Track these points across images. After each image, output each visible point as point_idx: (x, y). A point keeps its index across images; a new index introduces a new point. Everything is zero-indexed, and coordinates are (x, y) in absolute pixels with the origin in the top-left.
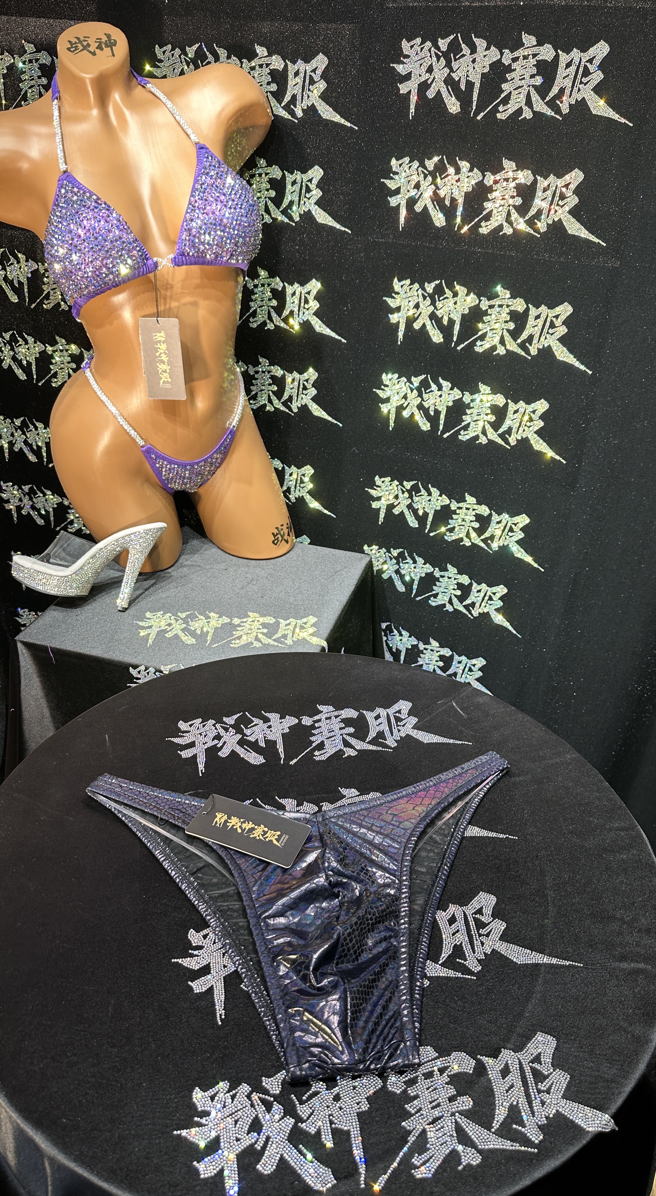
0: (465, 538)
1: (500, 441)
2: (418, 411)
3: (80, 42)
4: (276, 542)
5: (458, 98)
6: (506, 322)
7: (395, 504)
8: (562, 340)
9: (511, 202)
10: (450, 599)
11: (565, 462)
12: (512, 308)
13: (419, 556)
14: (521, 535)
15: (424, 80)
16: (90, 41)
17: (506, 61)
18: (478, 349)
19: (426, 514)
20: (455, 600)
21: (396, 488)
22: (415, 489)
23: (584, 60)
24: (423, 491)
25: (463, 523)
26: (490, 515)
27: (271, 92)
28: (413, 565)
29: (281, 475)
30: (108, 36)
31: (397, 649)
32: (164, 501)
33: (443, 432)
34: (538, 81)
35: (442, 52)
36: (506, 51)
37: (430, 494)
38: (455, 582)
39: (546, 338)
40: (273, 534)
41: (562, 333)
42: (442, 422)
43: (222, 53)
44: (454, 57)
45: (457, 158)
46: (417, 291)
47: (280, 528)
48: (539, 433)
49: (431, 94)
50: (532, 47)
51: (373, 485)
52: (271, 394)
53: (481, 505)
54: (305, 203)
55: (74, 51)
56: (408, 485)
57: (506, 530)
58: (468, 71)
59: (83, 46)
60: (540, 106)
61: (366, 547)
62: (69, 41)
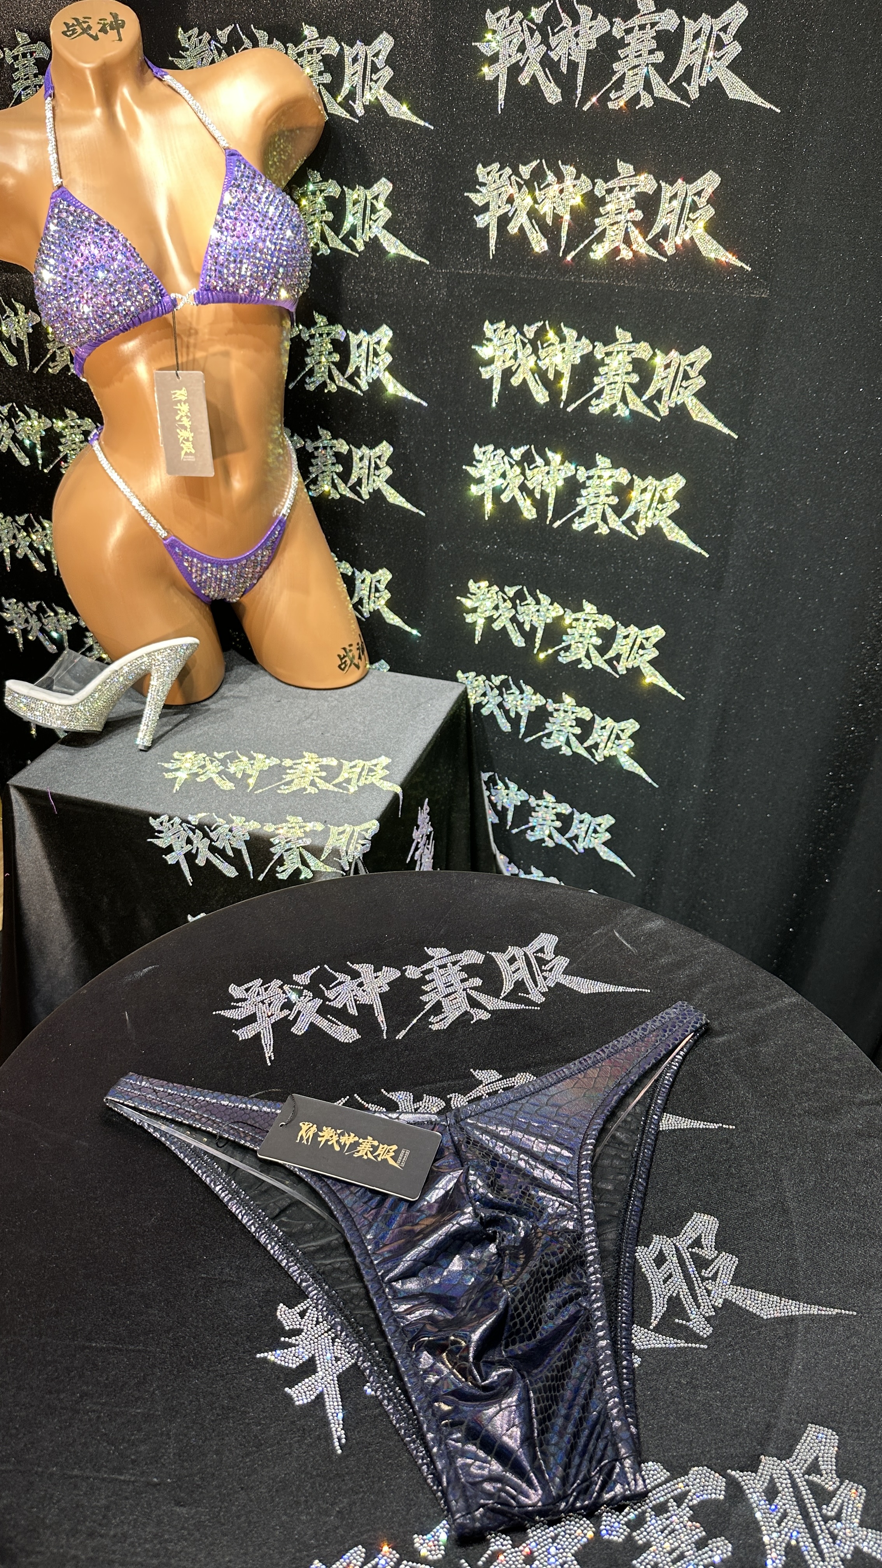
0: (583, 659)
1: (624, 530)
2: (520, 493)
3: (79, 24)
4: (343, 666)
5: (558, 83)
6: (628, 373)
7: (495, 617)
8: (700, 395)
9: (630, 216)
10: (568, 739)
11: (707, 556)
12: (634, 355)
13: (526, 683)
14: (655, 653)
15: (514, 61)
16: (91, 23)
17: (617, 33)
18: (594, 410)
19: (534, 629)
20: (573, 741)
21: (495, 596)
22: (520, 596)
23: (716, 29)
24: (530, 599)
25: (581, 639)
26: (615, 628)
27: (323, 85)
28: (520, 697)
29: (349, 581)
30: (115, 16)
31: (503, 807)
32: (197, 612)
33: (553, 521)
34: (659, 57)
35: (537, 25)
36: (617, 20)
37: (538, 602)
38: (573, 717)
39: (679, 394)
40: (339, 656)
41: (699, 387)
42: (551, 507)
43: (262, 35)
44: (552, 29)
45: (560, 162)
46: (514, 336)
47: (348, 648)
48: (673, 517)
49: (524, 79)
50: (650, 13)
51: (465, 593)
52: (335, 476)
53: (603, 614)
54: (370, 227)
55: (71, 35)
56: (511, 591)
57: (636, 647)
58: (570, 48)
59: (82, 29)
60: (663, 91)
61: (459, 674)
62: (65, 23)
